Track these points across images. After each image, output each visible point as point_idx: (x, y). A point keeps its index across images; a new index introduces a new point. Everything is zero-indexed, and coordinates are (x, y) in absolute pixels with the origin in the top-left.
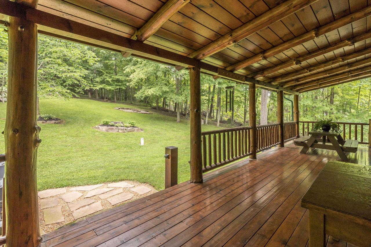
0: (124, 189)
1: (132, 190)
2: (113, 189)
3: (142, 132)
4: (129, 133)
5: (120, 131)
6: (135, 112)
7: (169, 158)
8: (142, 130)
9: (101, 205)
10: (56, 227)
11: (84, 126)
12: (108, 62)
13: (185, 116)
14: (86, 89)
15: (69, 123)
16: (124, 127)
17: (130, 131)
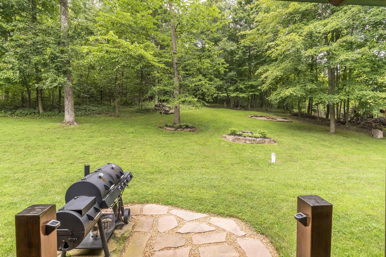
0: (230, 235)
1: (240, 242)
2: (214, 229)
3: (275, 144)
4: (258, 145)
5: (247, 142)
6: (270, 120)
7: (306, 225)
8: (275, 142)
11: (214, 134)
12: (241, 69)
13: (344, 124)
14: (214, 96)
15: (202, 131)
16: (252, 138)
17: (260, 143)
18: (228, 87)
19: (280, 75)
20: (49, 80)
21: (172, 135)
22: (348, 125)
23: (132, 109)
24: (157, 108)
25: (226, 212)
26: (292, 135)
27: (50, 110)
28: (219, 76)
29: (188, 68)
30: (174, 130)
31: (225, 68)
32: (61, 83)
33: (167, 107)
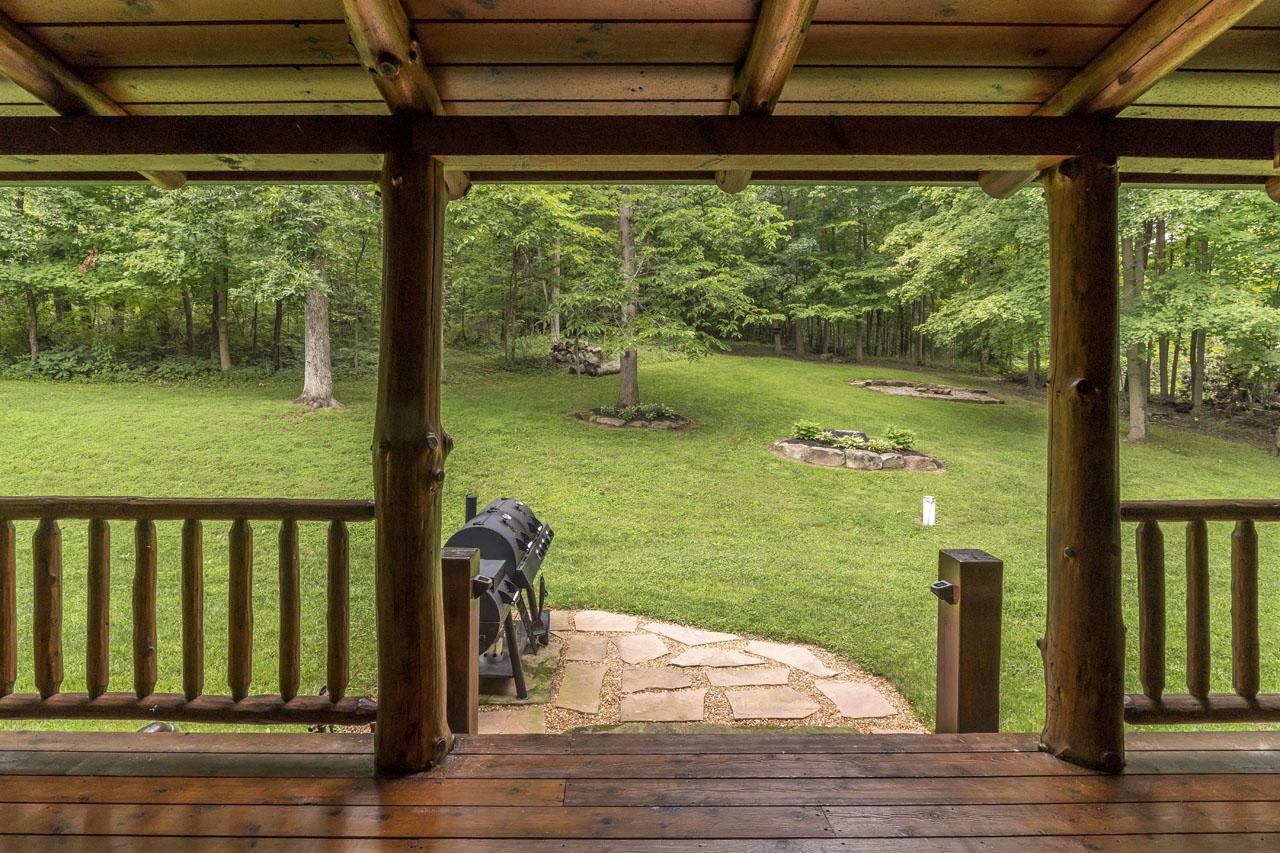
0: (797, 673)
1: (822, 687)
2: (758, 661)
3: (939, 472)
4: (883, 473)
5: (850, 464)
6: (930, 395)
7: (952, 602)
8: (939, 466)
9: (702, 704)
10: (575, 723)
11: (744, 439)
12: (833, 228)
13: (1187, 412)
14: (746, 322)
15: (706, 429)
16: (865, 452)
17: (890, 468)
18: (789, 287)
19: (957, 257)
20: (271, 277)
21: (618, 439)
22: (1198, 416)
23: (481, 359)
24: (560, 356)
25: (788, 632)
26: (997, 444)
27: (248, 363)
28: (760, 251)
29: (666, 234)
30: (620, 426)
31: (781, 232)
32: (303, 286)
33: (591, 351)
